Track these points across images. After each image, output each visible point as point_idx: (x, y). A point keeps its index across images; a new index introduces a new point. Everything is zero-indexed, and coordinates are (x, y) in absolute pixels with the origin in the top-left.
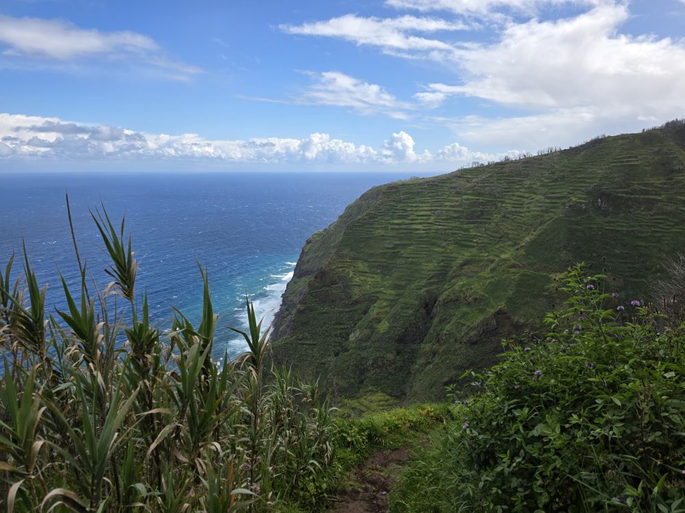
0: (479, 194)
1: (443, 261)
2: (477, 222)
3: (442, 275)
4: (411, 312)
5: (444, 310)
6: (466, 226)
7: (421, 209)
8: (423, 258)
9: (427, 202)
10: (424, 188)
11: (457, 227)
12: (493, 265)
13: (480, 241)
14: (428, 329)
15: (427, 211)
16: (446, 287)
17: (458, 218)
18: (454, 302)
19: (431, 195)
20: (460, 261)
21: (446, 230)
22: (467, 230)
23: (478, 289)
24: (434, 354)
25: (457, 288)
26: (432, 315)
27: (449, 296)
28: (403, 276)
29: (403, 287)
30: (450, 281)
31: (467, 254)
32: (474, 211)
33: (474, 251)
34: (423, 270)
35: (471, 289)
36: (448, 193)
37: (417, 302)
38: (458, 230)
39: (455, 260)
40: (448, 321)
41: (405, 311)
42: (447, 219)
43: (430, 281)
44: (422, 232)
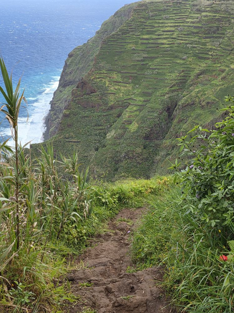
0: (216, 11)
1: (183, 71)
2: (213, 37)
3: (182, 84)
4: (156, 115)
5: (183, 113)
6: (203, 41)
7: (167, 25)
8: (167, 69)
9: (172, 19)
10: (170, 6)
11: (196, 41)
12: (224, 74)
13: (214, 54)
14: (168, 128)
15: (171, 26)
16: (185, 93)
17: (197, 33)
18: (191, 105)
19: (175, 12)
20: (197, 71)
21: (187, 44)
22: (204, 44)
23: (210, 94)
24: (173, 147)
25: (193, 94)
26: (173, 116)
27: (187, 101)
28: (150, 85)
29: (149, 95)
30: (188, 89)
31: (203, 65)
32: (211, 27)
33: (209, 62)
34: (166, 79)
35: (205, 94)
36: (190, 10)
37: (161, 107)
38: (196, 44)
39: (193, 71)
40: (185, 121)
41: (151, 114)
42: (188, 35)
43: (172, 89)
44: (167, 46)
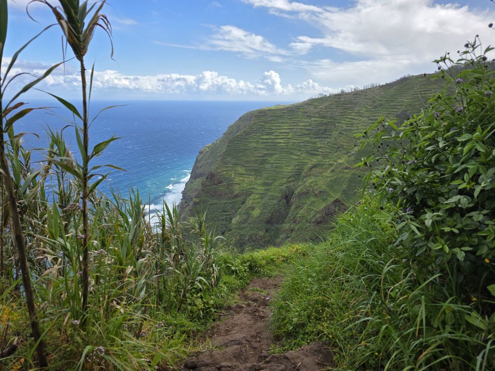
0: (323, 117)
1: (298, 165)
2: (322, 137)
3: (297, 175)
4: (275, 202)
5: (299, 200)
6: (314, 140)
7: (282, 128)
8: (284, 163)
9: (287, 123)
10: (285, 113)
11: (307, 141)
12: (332, 168)
13: (324, 151)
14: (287, 213)
15: (286, 129)
16: (300, 183)
17: (308, 134)
18: (305, 194)
19: (289, 117)
20: (310, 165)
21: (301, 143)
22: (315, 143)
23: (322, 184)
24: (292, 231)
25: (307, 184)
26: (290, 203)
27: (302, 190)
28: (270, 176)
29: (270, 185)
30: (302, 180)
31: (315, 160)
32: (319, 129)
33: (320, 158)
34: (283, 172)
35: (318, 184)
36: (301, 116)
37: (280, 195)
38: (308, 143)
39: (306, 165)
40: (302, 207)
41: (272, 201)
42: (300, 135)
43: (289, 180)
44: (284, 144)
